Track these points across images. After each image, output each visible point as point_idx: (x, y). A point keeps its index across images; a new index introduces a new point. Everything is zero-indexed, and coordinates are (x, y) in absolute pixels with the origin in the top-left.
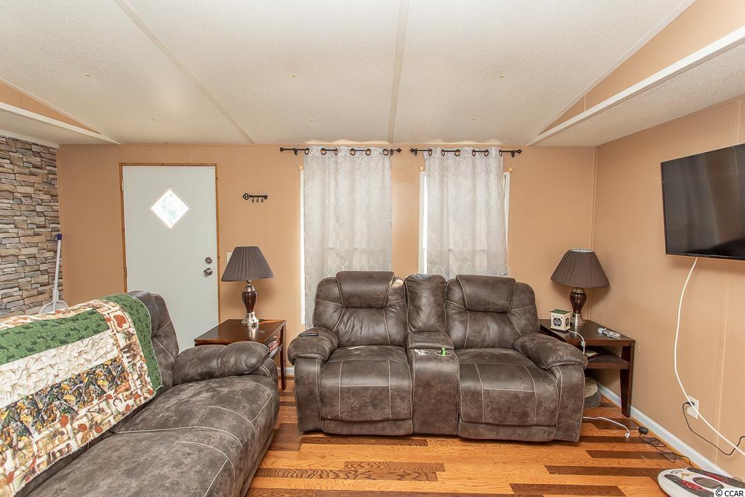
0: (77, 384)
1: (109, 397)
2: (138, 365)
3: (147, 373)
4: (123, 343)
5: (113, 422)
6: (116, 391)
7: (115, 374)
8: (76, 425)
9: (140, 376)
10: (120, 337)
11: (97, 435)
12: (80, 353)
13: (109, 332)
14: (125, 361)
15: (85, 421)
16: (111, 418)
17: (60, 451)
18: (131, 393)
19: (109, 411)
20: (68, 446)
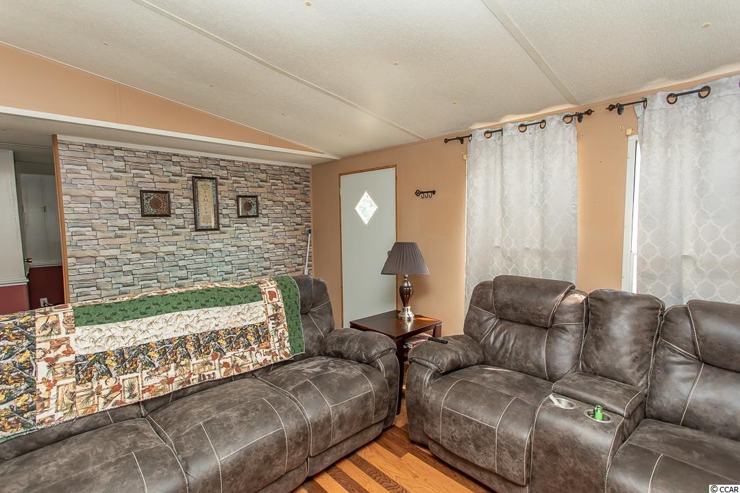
0: (230, 334)
1: (253, 349)
2: (280, 331)
3: (287, 339)
4: (271, 312)
5: (252, 368)
6: (259, 346)
7: (261, 334)
8: (222, 361)
9: (280, 340)
10: (270, 307)
11: (236, 373)
12: (238, 314)
13: (262, 302)
14: (270, 326)
15: (229, 360)
16: (251, 365)
17: (209, 375)
18: (270, 351)
19: (250, 359)
20: (214, 373)
